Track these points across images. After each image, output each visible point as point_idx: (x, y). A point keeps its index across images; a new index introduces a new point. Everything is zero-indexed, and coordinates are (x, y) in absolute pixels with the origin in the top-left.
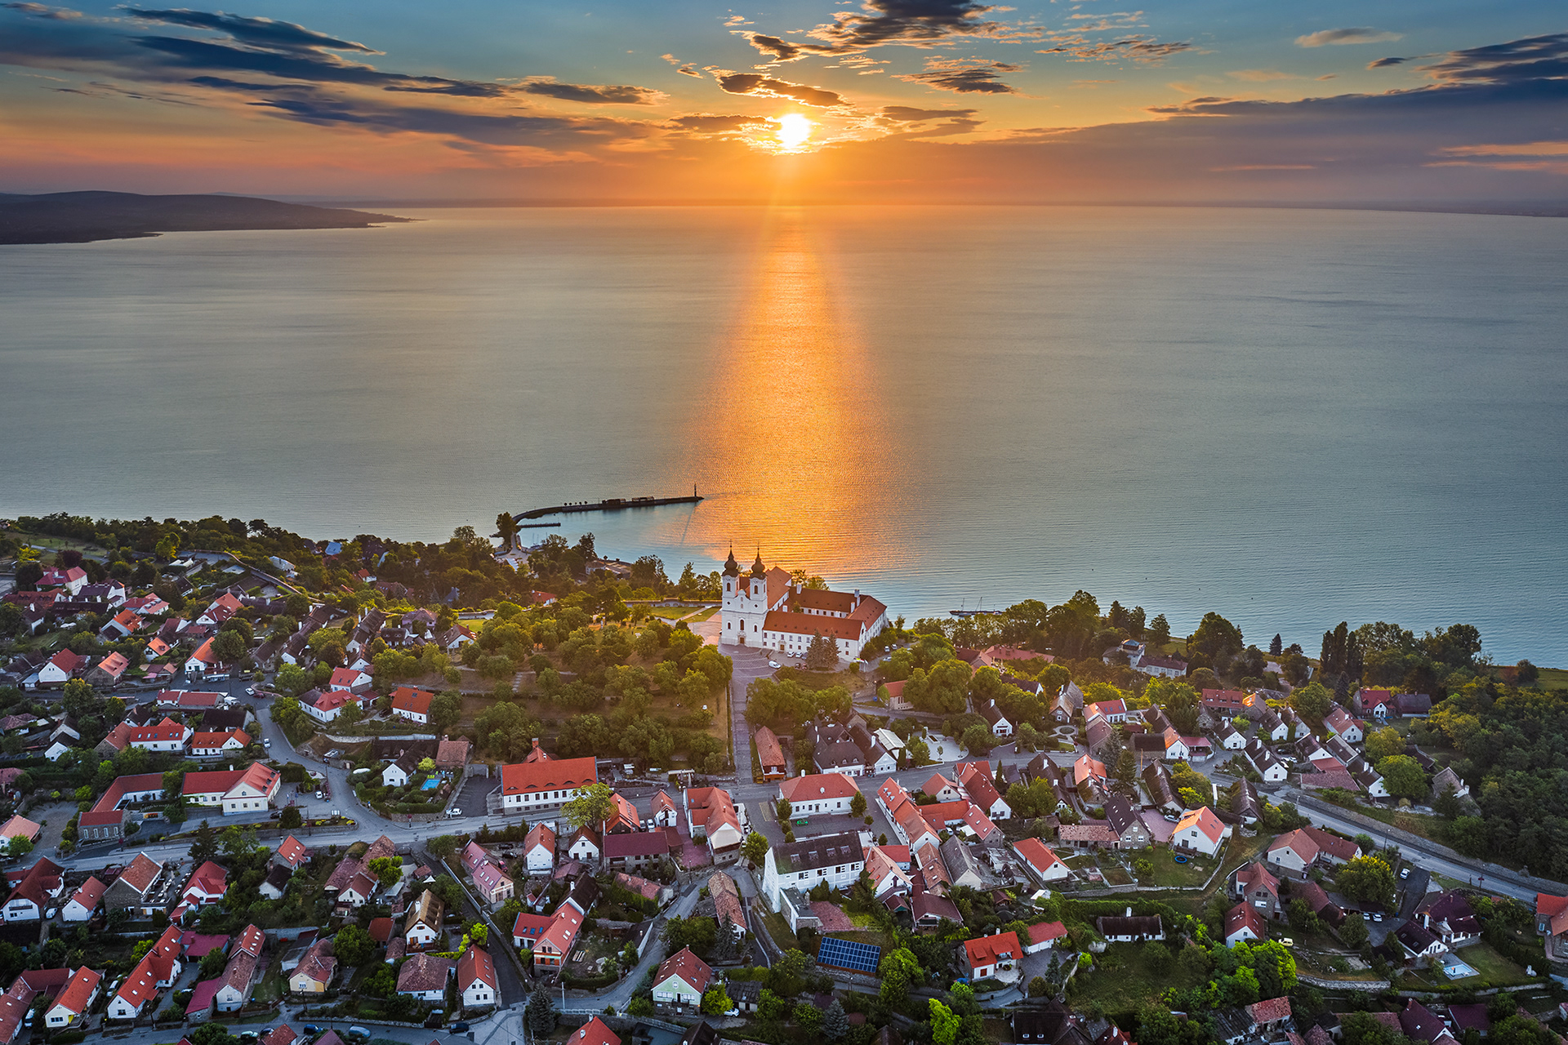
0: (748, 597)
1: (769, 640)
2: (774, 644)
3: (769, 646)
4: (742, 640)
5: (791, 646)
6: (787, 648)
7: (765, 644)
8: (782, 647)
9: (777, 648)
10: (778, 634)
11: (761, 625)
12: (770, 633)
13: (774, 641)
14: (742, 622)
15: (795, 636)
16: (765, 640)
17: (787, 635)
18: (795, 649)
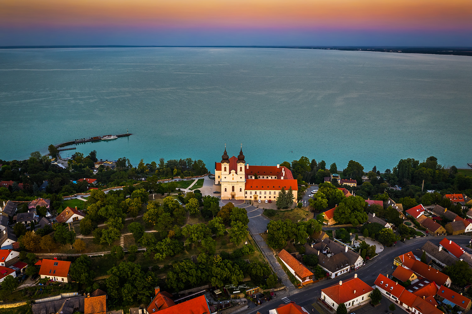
0: (236, 173)
1: (248, 195)
2: (251, 197)
3: (248, 198)
4: (233, 196)
5: (260, 197)
6: (258, 198)
7: (246, 197)
8: (256, 198)
9: (253, 199)
10: (253, 192)
11: (243, 188)
12: (249, 192)
13: (251, 195)
14: (233, 187)
15: (263, 192)
16: (246, 195)
17: (258, 192)
18: (263, 199)
